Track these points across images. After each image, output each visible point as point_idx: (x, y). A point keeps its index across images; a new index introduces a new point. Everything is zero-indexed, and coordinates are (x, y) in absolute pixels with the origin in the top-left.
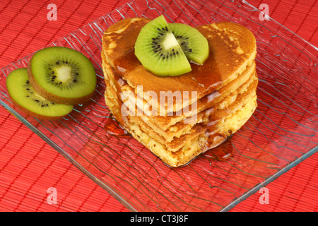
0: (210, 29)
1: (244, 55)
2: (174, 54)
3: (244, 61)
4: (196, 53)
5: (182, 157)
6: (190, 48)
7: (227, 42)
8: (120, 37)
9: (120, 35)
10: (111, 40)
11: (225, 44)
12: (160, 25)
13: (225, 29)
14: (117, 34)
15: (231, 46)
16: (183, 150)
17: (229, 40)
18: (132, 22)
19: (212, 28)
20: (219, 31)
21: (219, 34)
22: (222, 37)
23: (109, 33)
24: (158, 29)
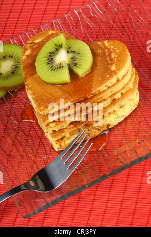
0: (102, 46)
1: (115, 72)
2: (60, 67)
3: (113, 77)
4: (78, 67)
5: (63, 144)
6: (77, 62)
7: (108, 59)
8: (36, 46)
9: (37, 44)
10: (29, 48)
11: (107, 60)
12: (59, 42)
13: (112, 47)
14: (34, 43)
15: (110, 62)
16: (65, 139)
17: (110, 56)
18: (50, 34)
19: (104, 45)
20: (107, 48)
21: (106, 51)
22: (107, 54)
23: (30, 42)
24: (56, 45)
